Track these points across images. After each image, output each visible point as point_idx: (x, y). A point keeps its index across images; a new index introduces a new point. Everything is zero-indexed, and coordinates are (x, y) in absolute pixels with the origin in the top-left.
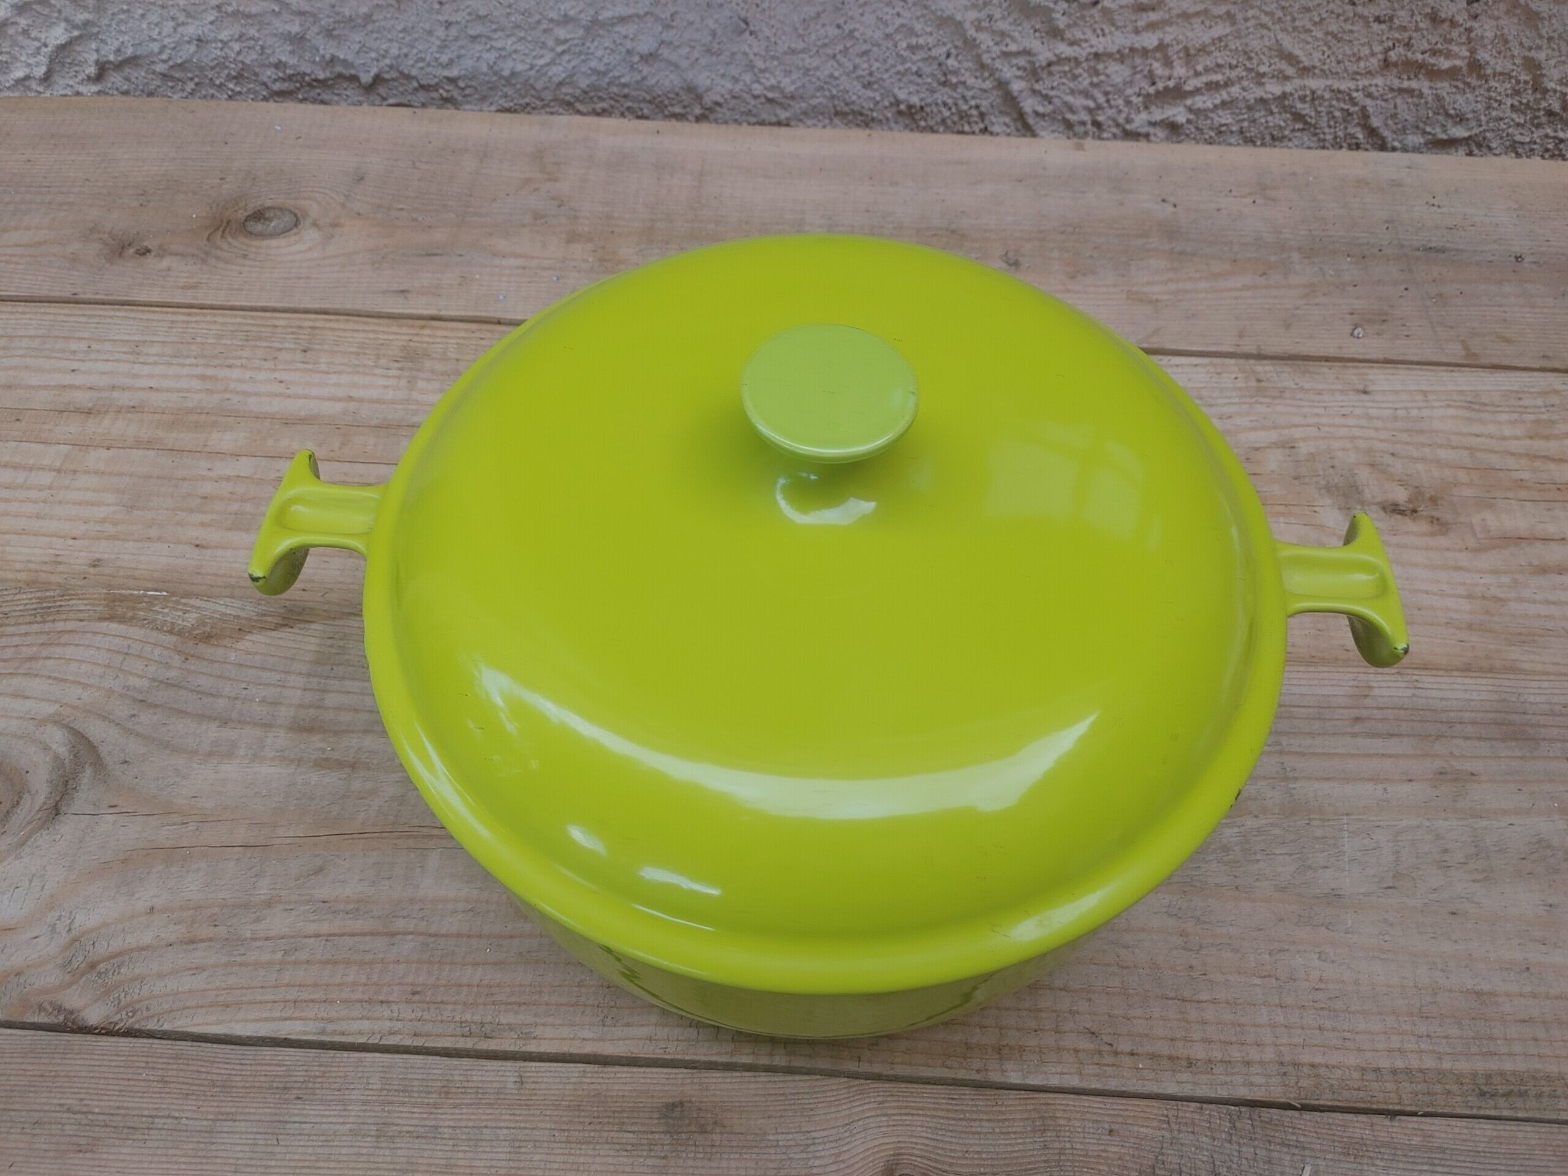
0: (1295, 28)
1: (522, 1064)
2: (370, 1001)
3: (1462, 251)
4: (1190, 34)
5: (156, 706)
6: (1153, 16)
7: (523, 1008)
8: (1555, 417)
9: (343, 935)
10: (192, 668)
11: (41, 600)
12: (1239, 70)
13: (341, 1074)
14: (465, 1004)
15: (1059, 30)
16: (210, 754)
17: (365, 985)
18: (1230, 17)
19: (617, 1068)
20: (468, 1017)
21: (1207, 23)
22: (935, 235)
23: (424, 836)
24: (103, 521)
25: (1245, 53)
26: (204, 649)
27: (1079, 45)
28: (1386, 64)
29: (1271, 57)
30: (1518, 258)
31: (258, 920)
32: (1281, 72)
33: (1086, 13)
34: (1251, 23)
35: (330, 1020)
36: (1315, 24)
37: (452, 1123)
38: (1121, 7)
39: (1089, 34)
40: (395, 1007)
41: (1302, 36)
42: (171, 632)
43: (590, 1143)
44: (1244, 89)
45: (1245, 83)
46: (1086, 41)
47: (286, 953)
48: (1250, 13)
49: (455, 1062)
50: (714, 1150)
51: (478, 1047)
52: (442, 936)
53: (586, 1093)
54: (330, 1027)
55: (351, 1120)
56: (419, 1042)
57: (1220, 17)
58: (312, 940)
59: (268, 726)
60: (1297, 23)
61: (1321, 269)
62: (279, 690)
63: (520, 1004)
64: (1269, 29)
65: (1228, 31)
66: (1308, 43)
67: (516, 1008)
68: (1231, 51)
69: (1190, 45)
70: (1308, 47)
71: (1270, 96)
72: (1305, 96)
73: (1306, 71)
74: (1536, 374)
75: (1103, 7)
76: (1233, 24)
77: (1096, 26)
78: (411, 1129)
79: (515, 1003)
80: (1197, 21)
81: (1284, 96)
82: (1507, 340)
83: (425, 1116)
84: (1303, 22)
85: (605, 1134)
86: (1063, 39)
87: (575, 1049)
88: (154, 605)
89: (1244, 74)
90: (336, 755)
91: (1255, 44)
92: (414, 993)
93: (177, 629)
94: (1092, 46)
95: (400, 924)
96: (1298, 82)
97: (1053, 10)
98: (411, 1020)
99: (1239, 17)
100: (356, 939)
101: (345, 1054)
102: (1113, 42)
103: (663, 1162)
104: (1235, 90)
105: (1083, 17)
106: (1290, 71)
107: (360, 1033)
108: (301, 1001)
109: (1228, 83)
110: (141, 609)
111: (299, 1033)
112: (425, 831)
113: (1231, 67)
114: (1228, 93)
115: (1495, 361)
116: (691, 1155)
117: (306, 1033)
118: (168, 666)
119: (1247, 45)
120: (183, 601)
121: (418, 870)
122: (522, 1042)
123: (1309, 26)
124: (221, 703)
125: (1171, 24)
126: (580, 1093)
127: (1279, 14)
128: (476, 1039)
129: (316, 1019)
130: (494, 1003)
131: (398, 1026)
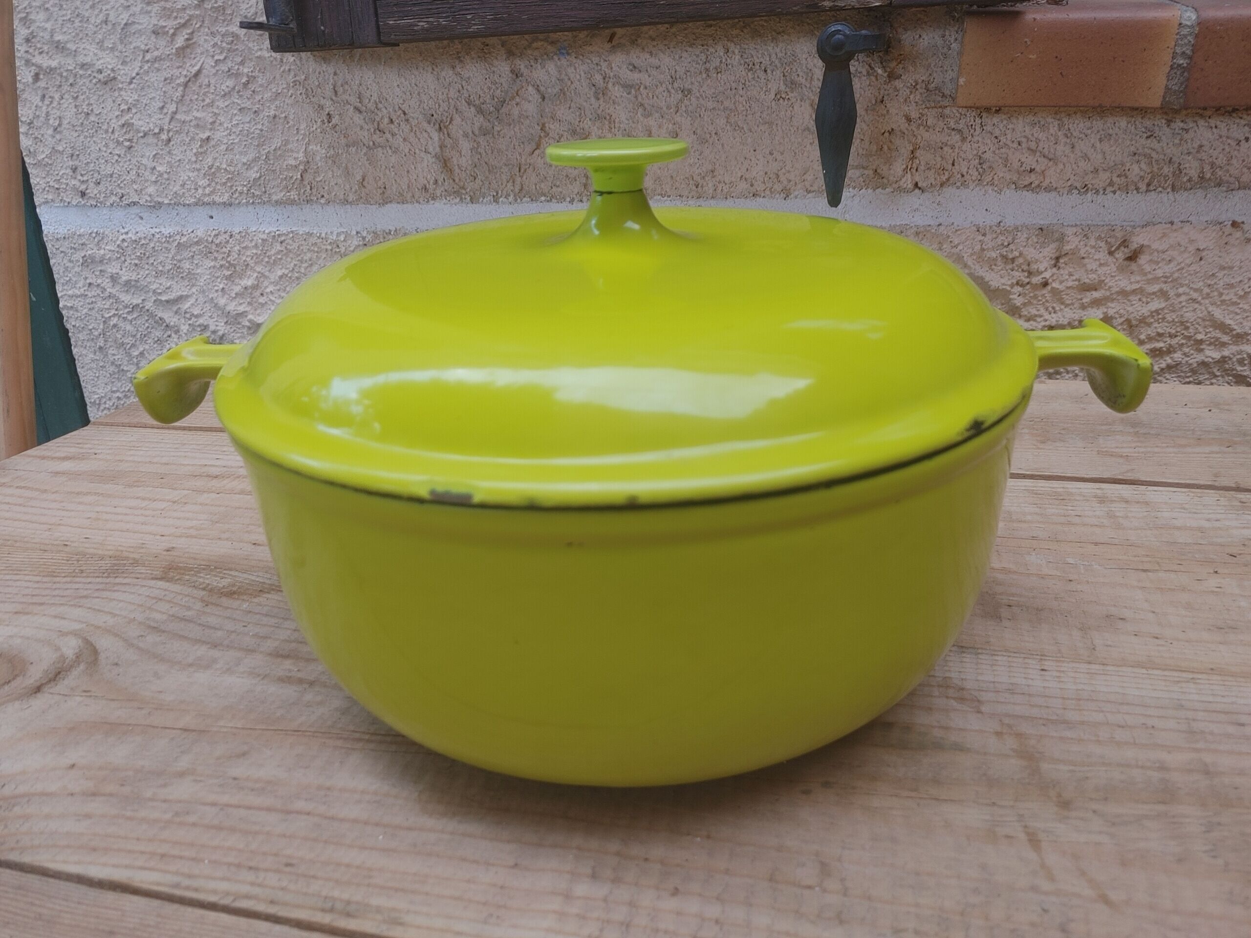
0: (1223, 301)
2: (239, 866)
4: (1130, 309)
5: (164, 632)
6: (1096, 295)
9: (239, 807)
10: (209, 611)
11: (115, 565)
12: (1179, 338)
14: (337, 881)
15: (1017, 307)
16: (191, 665)
17: (241, 851)
18: (1163, 294)
20: (336, 893)
21: (1144, 300)
23: (353, 739)
24: (189, 528)
25: (1182, 323)
26: (225, 601)
27: (1035, 320)
29: (1205, 327)
31: (164, 786)
32: (1217, 339)
33: (1039, 293)
34: (1183, 298)
35: (190, 876)
36: (1241, 297)
38: (1068, 288)
39: (1042, 311)
40: (262, 874)
41: (1231, 308)
42: (204, 589)
44: (1185, 354)
45: (1186, 350)
46: (1041, 316)
47: (177, 814)
48: (1181, 290)
49: (304, 933)
51: (333, 922)
52: (338, 819)
54: (186, 882)
56: (272, 910)
57: (1154, 293)
58: (207, 807)
59: (250, 651)
60: (1224, 297)
62: (272, 629)
63: (397, 890)
64: (1201, 304)
65: (1163, 305)
66: (1237, 314)
67: (393, 893)
68: (1168, 322)
69: (1131, 317)
70: (1238, 317)
71: (1211, 360)
72: (1243, 359)
73: (1239, 338)
75: (1053, 288)
76: (1167, 299)
77: (1048, 305)
79: (392, 888)
80: (1134, 298)
81: (1224, 360)
84: (1229, 296)
86: (1020, 317)
88: (200, 573)
89: (1184, 341)
90: (300, 675)
91: (1189, 316)
92: (288, 865)
93: (210, 587)
94: (1046, 320)
95: (300, 805)
96: (1234, 348)
97: (1009, 292)
98: (274, 888)
99: (1172, 293)
100: (249, 811)
101: (190, 909)
102: (1064, 317)
104: (1178, 356)
105: (1035, 297)
106: (1225, 338)
107: (214, 892)
108: (170, 856)
109: (1170, 351)
110: (189, 575)
111: (152, 883)
112: (355, 736)
113: (1171, 336)
114: (1171, 358)
117: (159, 884)
118: (189, 608)
119: (1182, 316)
120: (225, 572)
121: (337, 765)
122: (385, 926)
123: (1235, 299)
124: (219, 633)
125: (1113, 300)
127: (1206, 290)
129: (177, 873)
130: (369, 885)
131: (256, 891)
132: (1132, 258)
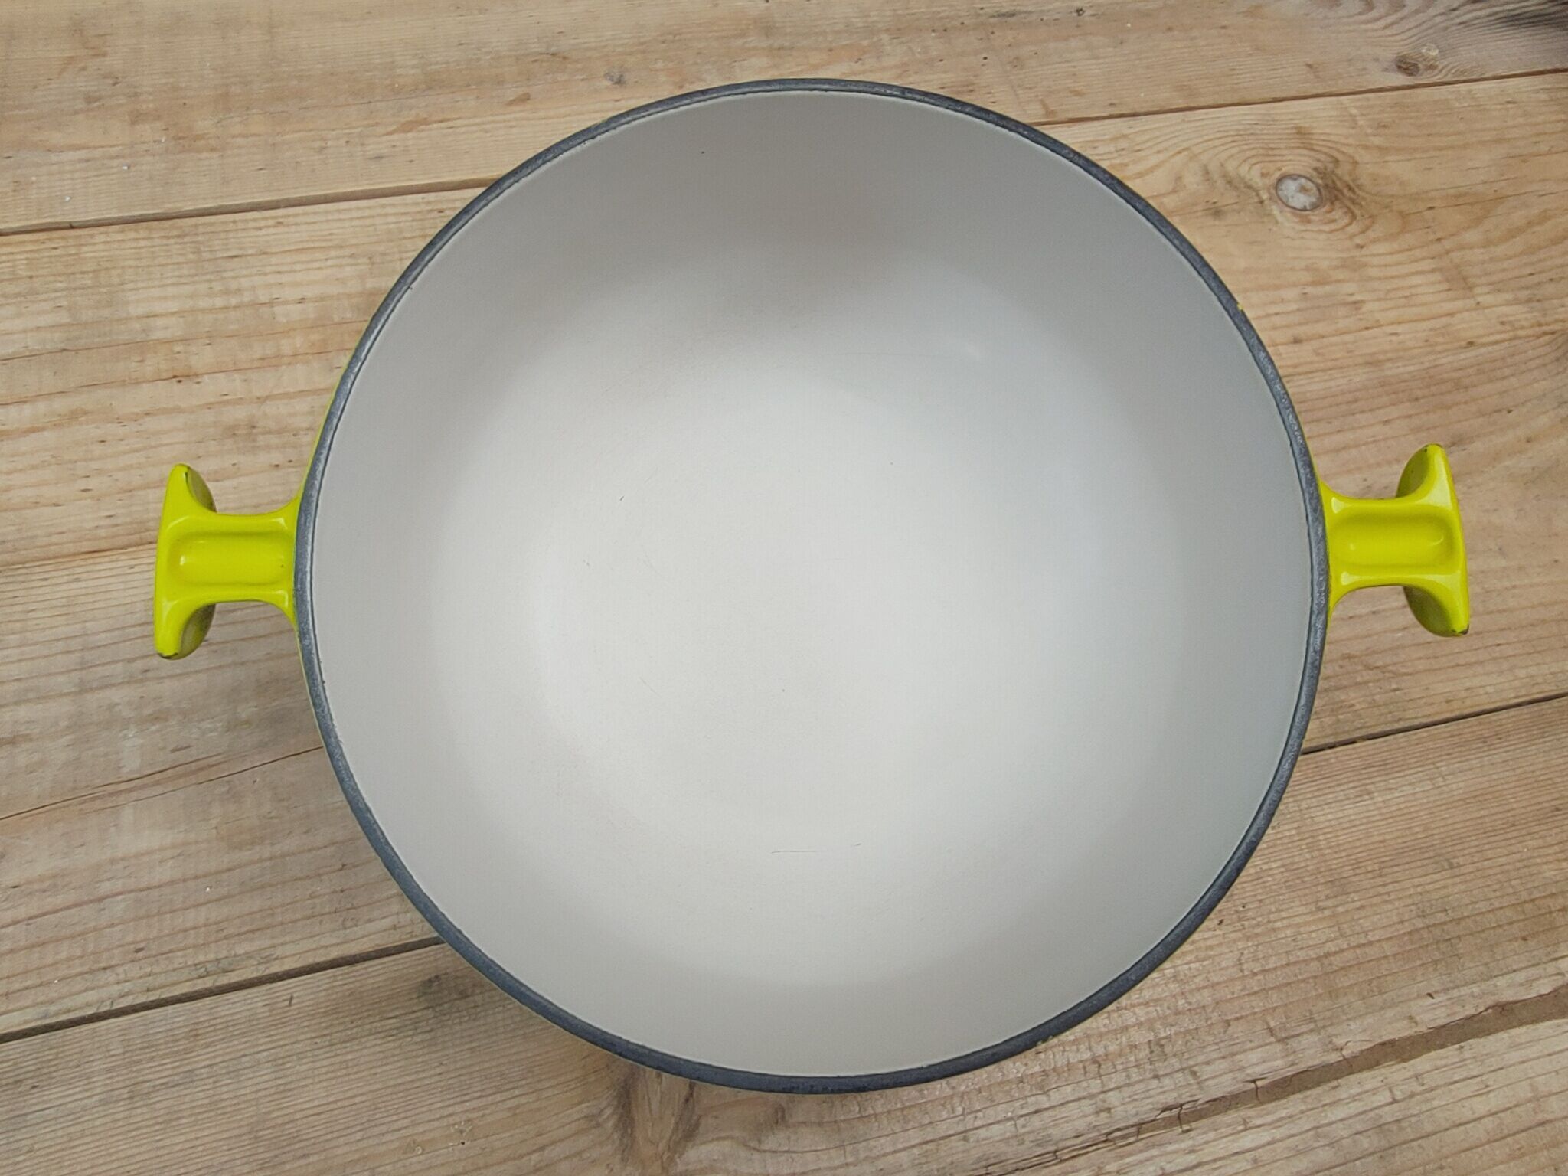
1: (269, 986)
2: (91, 972)
3: (1030, 13)
7: (258, 934)
8: (1126, 161)
9: (44, 914)
13: (76, 1050)
14: (194, 946)
17: (81, 957)
19: (367, 964)
20: (201, 958)
22: (536, 61)
23: (111, 794)
30: (1079, 11)
35: (52, 1002)
37: (208, 1062)
40: (120, 970)
43: (354, 1039)
49: (199, 1004)
50: (479, 1010)
51: (218, 984)
52: (155, 887)
53: (340, 995)
54: (53, 1009)
55: (98, 1090)
56: (154, 996)
58: (11, 929)
61: (910, 48)
63: (253, 931)
67: (251, 935)
74: (1107, 121)
78: (165, 1080)
79: (247, 932)
82: (1078, 94)
83: (177, 1064)
85: (368, 1027)
87: (321, 957)
92: (138, 951)
95: (106, 888)
98: (141, 977)
100: (59, 915)
101: (76, 1029)
103: (428, 1036)
107: (88, 1005)
108: (14, 992)
111: (19, 1025)
112: (111, 788)
115: (1071, 115)
116: (457, 1021)
117: (26, 1022)
121: (113, 829)
122: (262, 967)
126: (334, 996)
128: (215, 977)
129: (34, 1005)
130: (226, 938)
131: (127, 987)
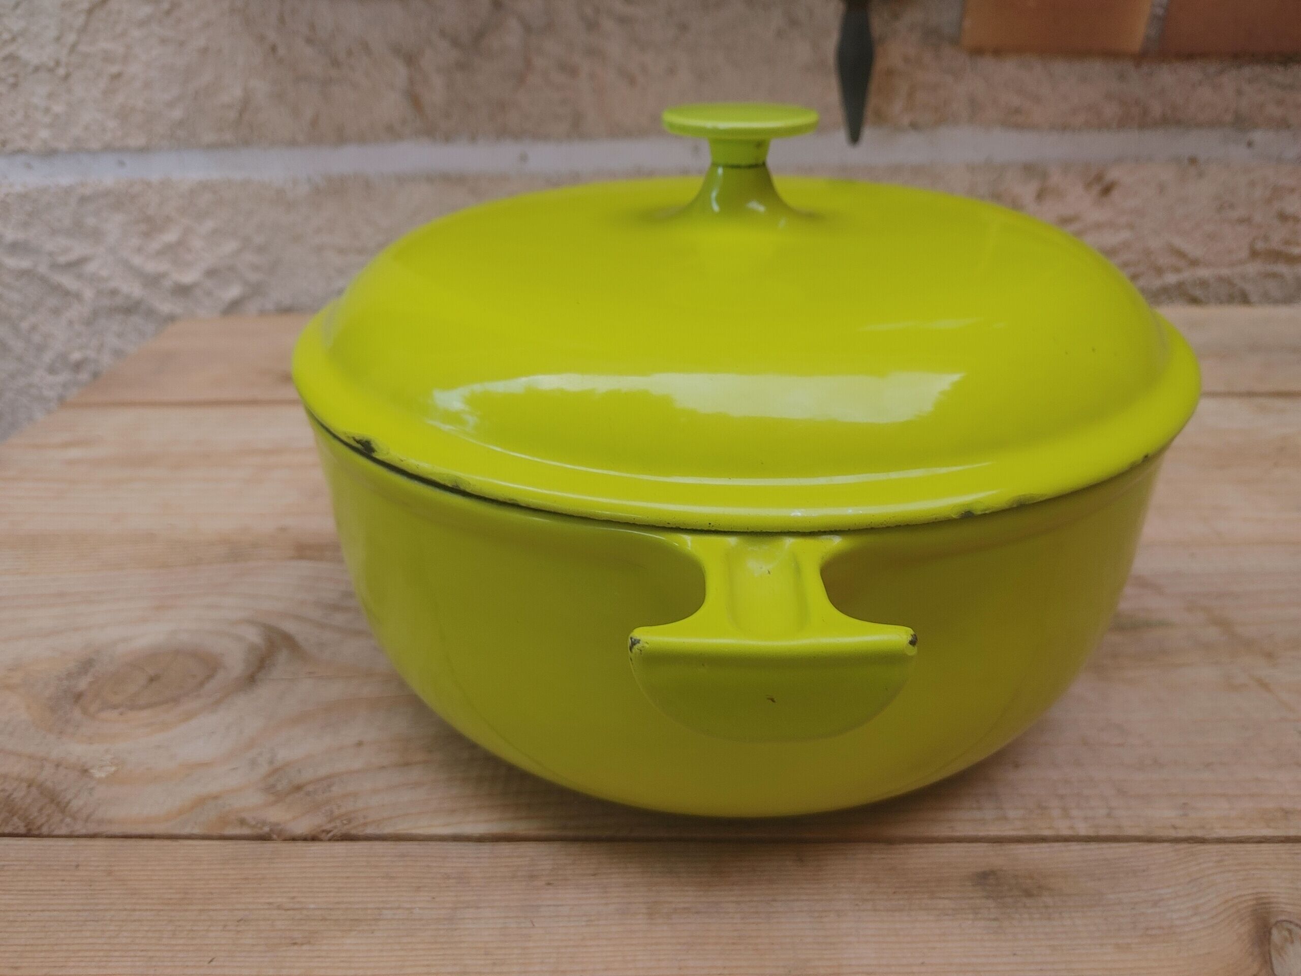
6: (1072, 227)
21: (1114, 231)
25: (1145, 252)
28: (1254, 254)
29: (1164, 254)
32: (1174, 265)
34: (1146, 228)
50: (1051, 910)
64: (1161, 234)
71: (1169, 285)
72: (1195, 282)
73: (1194, 263)
80: (1106, 230)
81: (1180, 284)
89: (1146, 268)
91: (1152, 245)
96: (1188, 272)
106: (1181, 264)
132: (1107, 190)
